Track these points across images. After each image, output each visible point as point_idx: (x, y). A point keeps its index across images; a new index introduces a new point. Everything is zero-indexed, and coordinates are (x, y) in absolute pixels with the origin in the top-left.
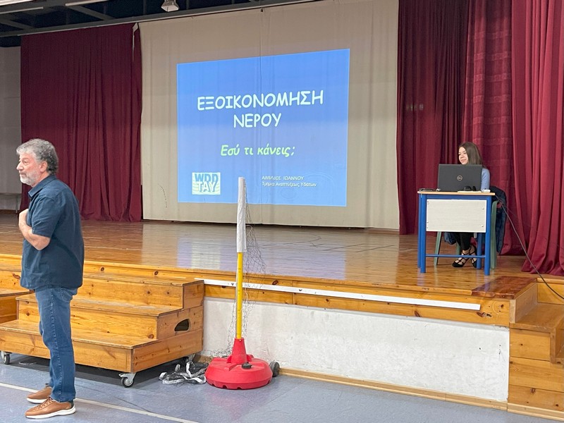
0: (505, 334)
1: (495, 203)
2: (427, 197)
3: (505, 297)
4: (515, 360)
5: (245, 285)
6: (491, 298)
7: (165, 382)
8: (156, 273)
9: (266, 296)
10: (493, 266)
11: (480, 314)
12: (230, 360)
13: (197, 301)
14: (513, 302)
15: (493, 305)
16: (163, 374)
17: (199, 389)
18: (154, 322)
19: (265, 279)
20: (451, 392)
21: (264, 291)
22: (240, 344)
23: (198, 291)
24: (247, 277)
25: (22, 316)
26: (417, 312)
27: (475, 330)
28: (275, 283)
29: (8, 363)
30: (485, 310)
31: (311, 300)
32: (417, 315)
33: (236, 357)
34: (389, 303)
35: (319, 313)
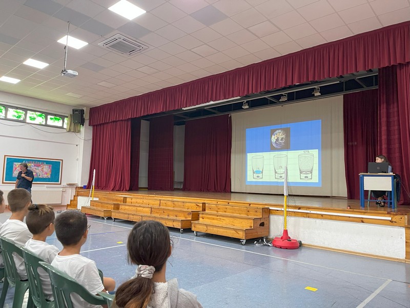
0: (403, 230)
1: (395, 179)
2: (364, 175)
3: (402, 214)
4: (408, 241)
5: (287, 210)
6: (396, 215)
7: (257, 245)
8: (250, 205)
9: (296, 214)
10: (396, 207)
11: (391, 221)
12: (282, 238)
13: (267, 216)
14: (406, 217)
15: (397, 218)
16: (255, 242)
17: (270, 248)
18: (252, 221)
19: (295, 207)
20: (380, 255)
21: (294, 212)
22: (286, 232)
23: (267, 212)
24: (288, 206)
25: (201, 219)
26: (362, 221)
27: (389, 228)
28: (299, 209)
29: (197, 236)
30: (394, 220)
31: (315, 215)
32: (363, 222)
33: (284, 237)
34: (349, 217)
35: (319, 221)
